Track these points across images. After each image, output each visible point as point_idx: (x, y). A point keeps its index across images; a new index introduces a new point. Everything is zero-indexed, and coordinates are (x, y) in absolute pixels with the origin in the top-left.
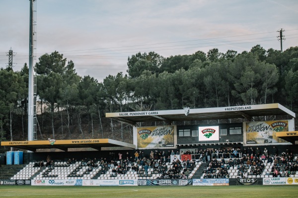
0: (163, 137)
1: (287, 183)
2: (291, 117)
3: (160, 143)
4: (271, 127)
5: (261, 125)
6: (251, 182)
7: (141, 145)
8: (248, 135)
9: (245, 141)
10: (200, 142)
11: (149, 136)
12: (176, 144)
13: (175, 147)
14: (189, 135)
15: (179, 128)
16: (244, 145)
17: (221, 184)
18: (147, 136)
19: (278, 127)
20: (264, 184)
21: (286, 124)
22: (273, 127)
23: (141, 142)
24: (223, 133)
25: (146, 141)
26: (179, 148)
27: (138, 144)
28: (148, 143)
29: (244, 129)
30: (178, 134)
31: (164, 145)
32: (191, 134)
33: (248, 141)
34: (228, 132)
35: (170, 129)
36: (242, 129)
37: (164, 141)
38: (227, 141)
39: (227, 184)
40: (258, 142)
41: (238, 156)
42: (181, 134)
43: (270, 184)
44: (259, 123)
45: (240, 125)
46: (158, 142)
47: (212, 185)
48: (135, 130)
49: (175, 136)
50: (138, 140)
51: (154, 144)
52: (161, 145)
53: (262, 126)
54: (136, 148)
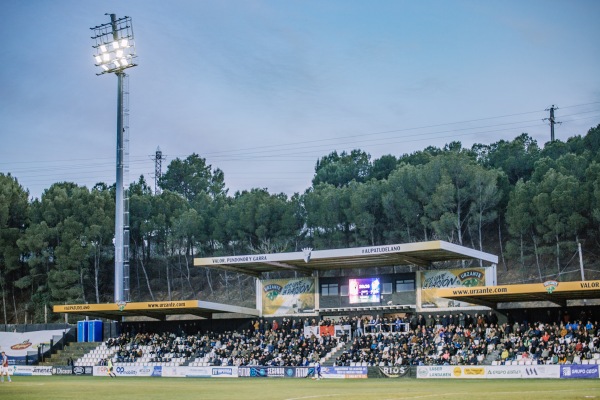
0: (298, 296)
1: (453, 376)
2: (487, 264)
3: (295, 306)
4: (458, 279)
5: (443, 275)
6: (399, 373)
7: (268, 309)
8: (423, 294)
9: (419, 303)
10: (352, 305)
11: (279, 296)
12: (317, 307)
13: (316, 314)
14: (337, 294)
15: (323, 281)
16: (417, 311)
17: (356, 377)
18: (275, 294)
19: (470, 279)
20: (418, 376)
21: (482, 275)
22: (462, 279)
23: (267, 305)
24: (386, 291)
25: (274, 303)
26: (322, 314)
27: (264, 308)
28: (277, 307)
29: (418, 284)
30: (320, 292)
31: (301, 311)
32: (339, 291)
33: (424, 303)
34: (394, 289)
35: (309, 284)
36: (415, 283)
37: (301, 303)
38: (391, 305)
39: (365, 376)
40: (438, 304)
41: (402, 329)
42: (324, 293)
43: (428, 377)
44: (440, 273)
45: (411, 276)
46: (291, 305)
47: (343, 377)
48: (259, 285)
49: (317, 295)
50: (264, 302)
51: (285, 308)
52: (296, 310)
53: (445, 278)
54: (261, 316)
